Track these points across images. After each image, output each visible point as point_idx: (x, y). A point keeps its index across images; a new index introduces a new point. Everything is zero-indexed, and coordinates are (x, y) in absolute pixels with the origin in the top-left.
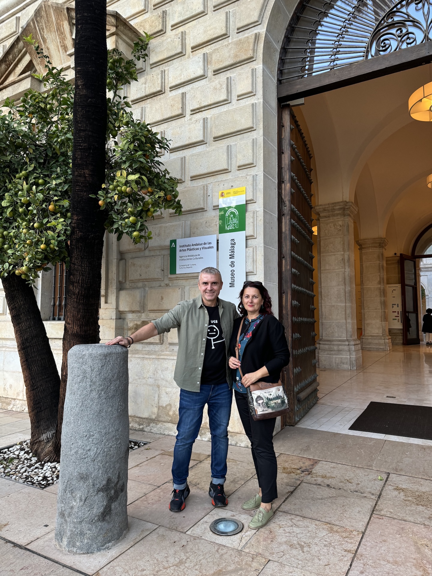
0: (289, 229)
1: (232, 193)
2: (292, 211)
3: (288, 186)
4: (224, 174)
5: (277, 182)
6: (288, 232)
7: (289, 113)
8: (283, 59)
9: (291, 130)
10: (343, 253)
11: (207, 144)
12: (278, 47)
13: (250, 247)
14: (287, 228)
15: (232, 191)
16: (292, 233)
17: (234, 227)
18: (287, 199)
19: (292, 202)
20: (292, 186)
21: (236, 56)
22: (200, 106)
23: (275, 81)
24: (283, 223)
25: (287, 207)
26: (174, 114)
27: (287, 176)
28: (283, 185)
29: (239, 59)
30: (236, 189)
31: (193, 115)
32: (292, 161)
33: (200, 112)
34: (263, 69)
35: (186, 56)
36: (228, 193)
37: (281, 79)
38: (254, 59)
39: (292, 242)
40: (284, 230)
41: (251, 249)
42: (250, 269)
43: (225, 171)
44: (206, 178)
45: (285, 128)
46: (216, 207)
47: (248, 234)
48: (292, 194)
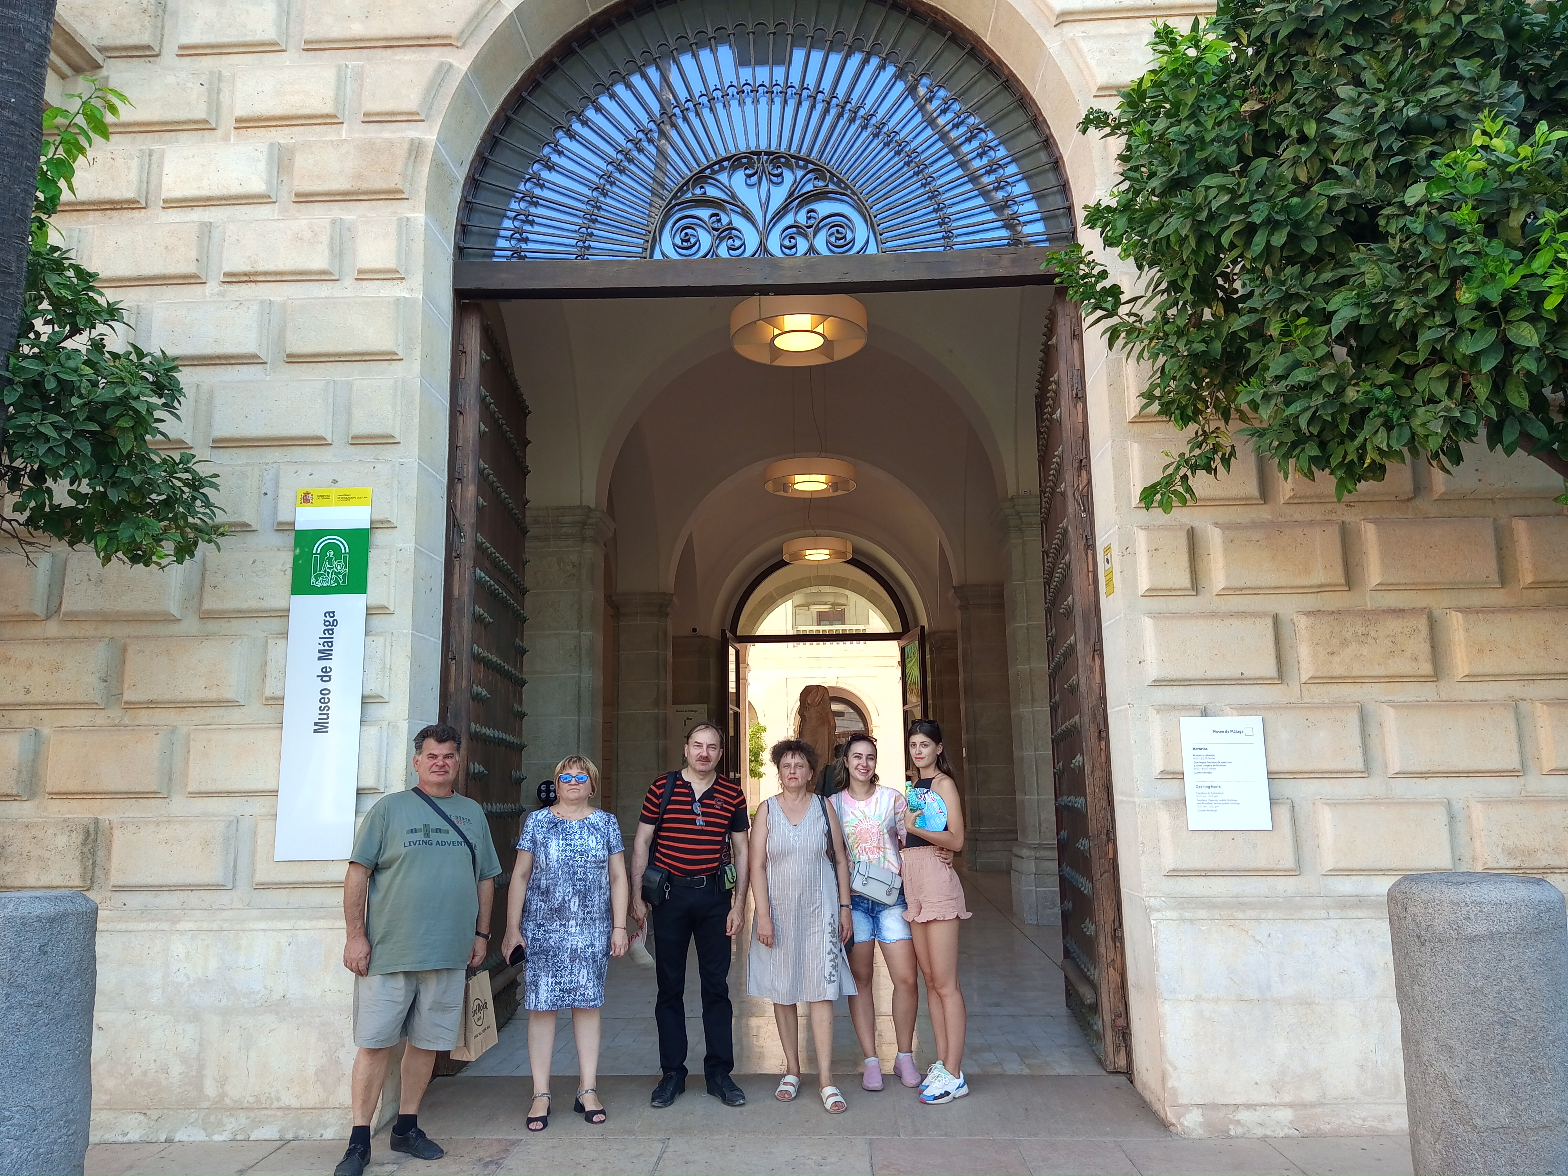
0: (470, 591)
1: (334, 497)
2: (479, 546)
3: (471, 490)
4: (313, 448)
5: (445, 480)
6: (466, 599)
7: (478, 325)
8: (470, 203)
9: (483, 364)
10: (577, 632)
11: (268, 366)
12: (460, 174)
13: (377, 634)
14: (466, 589)
15: (334, 491)
16: (476, 599)
17: (336, 581)
18: (468, 521)
19: (479, 526)
20: (480, 492)
21: (360, 176)
22: (253, 270)
23: (450, 249)
24: (456, 577)
25: (467, 537)
26: (172, 270)
27: (469, 469)
28: (459, 486)
29: (366, 186)
30: (345, 491)
31: (229, 285)
32: (482, 435)
33: (251, 281)
34: (426, 225)
35: (219, 133)
36: (323, 497)
37: (462, 244)
38: (403, 196)
39: (477, 619)
40: (456, 592)
41: (380, 640)
42: (373, 687)
43: (318, 442)
44: (258, 450)
45: (469, 359)
46: (285, 527)
47: (373, 602)
48: (480, 509)
